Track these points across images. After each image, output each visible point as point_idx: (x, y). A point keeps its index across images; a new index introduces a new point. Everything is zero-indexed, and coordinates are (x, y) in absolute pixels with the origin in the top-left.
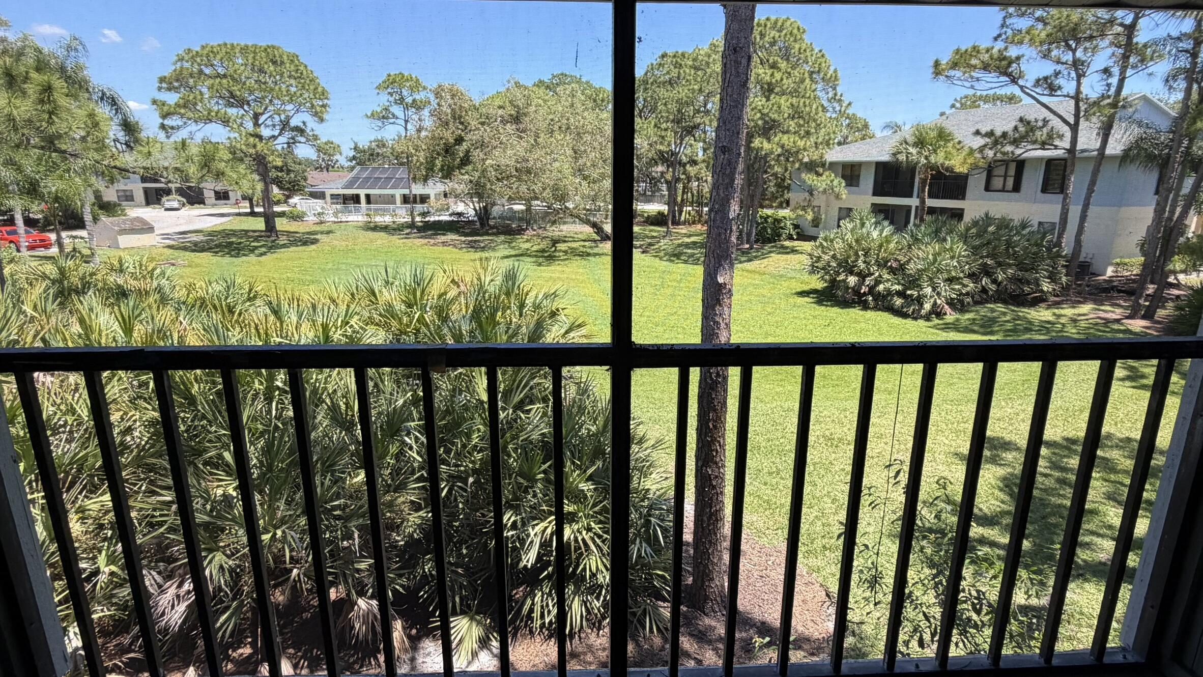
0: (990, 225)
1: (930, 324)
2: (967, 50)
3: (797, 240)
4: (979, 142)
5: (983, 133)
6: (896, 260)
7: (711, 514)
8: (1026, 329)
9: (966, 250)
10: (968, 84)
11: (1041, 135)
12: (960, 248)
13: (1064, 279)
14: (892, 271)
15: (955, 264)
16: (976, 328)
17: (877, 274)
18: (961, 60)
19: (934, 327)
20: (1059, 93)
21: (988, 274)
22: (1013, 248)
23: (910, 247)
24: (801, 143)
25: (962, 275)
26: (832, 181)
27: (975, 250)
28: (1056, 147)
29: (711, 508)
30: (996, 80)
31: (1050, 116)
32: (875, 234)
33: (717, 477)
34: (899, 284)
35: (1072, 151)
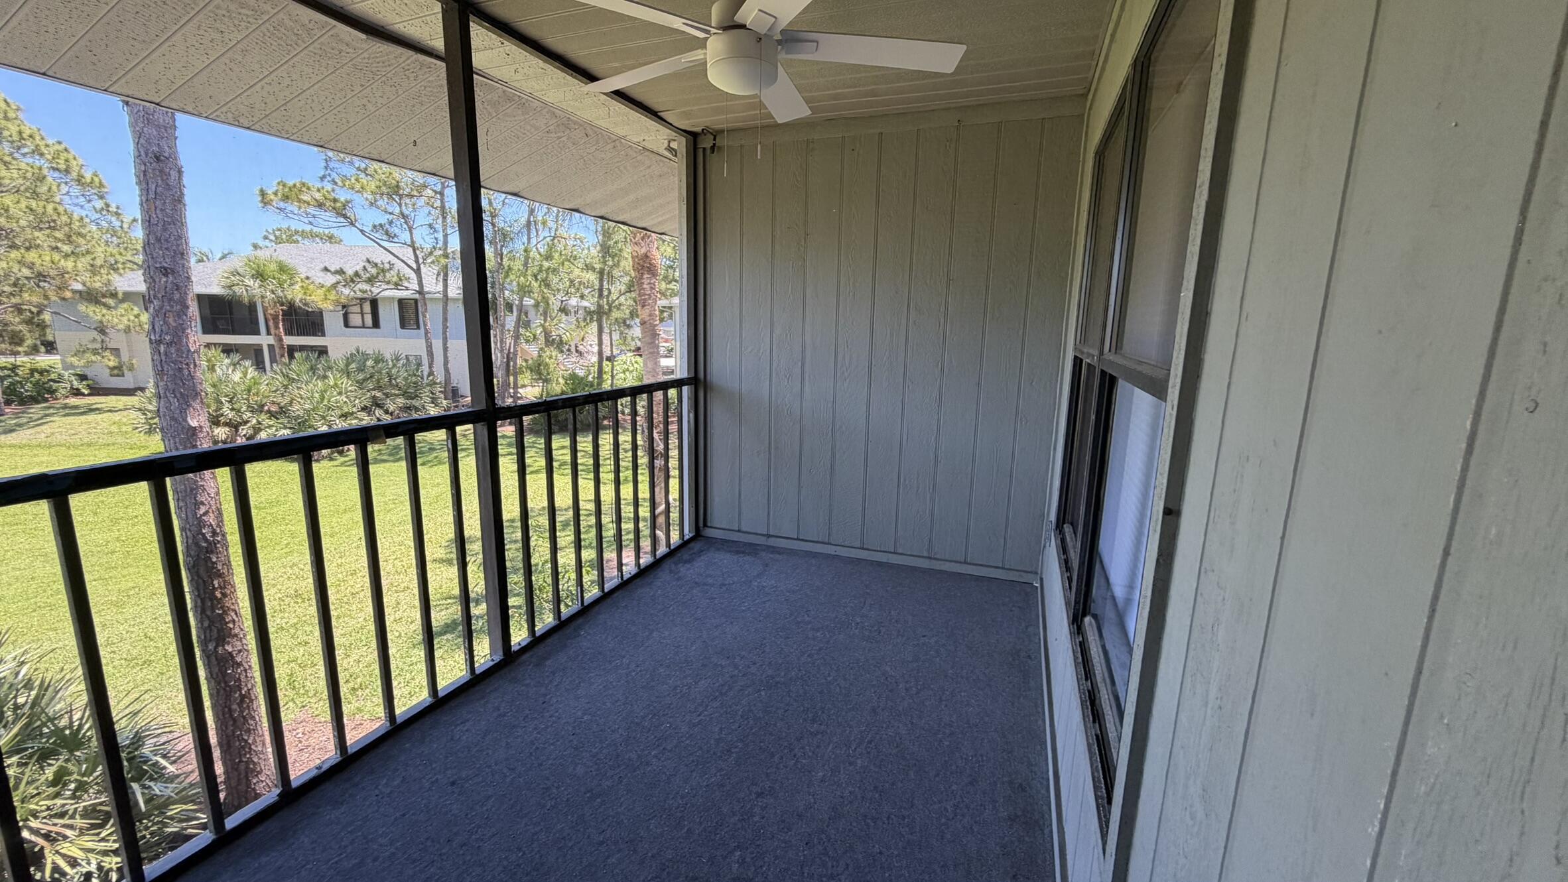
0: (368, 359)
1: (336, 463)
2: (295, 186)
3: (89, 395)
4: (331, 279)
5: (333, 270)
6: (273, 403)
7: (243, 697)
8: (430, 449)
9: (351, 385)
10: (306, 220)
11: (392, 276)
12: (346, 383)
13: (444, 402)
14: (272, 415)
15: (345, 399)
16: (385, 457)
17: (254, 421)
18: (290, 194)
19: (342, 464)
20: (396, 240)
21: (379, 406)
22: (395, 379)
23: (286, 387)
24: (69, 264)
25: (354, 410)
26: (137, 316)
27: (361, 384)
28: (407, 289)
29: (240, 690)
30: (334, 220)
31: (394, 260)
32: (237, 376)
33: (240, 651)
34: (285, 428)
35: (421, 292)
